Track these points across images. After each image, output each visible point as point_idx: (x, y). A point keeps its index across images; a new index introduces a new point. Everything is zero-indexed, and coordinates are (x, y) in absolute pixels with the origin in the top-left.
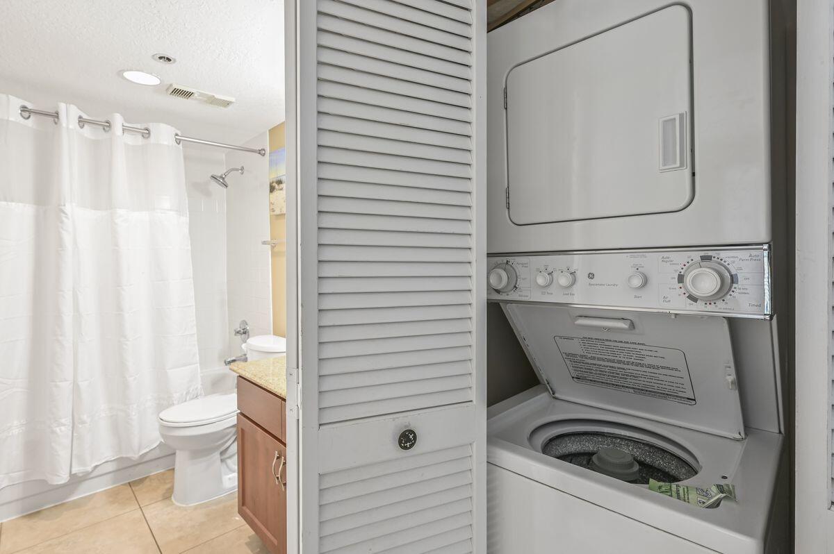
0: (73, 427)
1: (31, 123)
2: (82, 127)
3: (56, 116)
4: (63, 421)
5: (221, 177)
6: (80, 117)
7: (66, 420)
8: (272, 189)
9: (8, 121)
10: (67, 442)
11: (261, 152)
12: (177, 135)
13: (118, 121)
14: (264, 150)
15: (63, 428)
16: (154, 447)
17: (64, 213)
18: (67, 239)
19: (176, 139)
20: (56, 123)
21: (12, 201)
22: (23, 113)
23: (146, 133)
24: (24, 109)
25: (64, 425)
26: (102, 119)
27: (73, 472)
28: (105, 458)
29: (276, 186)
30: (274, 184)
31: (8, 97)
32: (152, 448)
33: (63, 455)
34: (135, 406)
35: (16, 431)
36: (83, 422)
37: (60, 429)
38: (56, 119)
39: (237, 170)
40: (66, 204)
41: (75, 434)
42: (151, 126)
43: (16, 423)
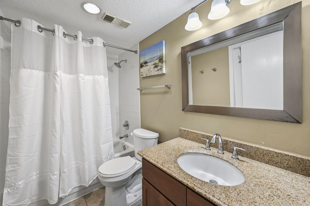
0: (60, 175)
1: (43, 34)
2: (65, 37)
3: (53, 31)
4: (55, 173)
5: (118, 63)
6: (64, 33)
7: (57, 173)
8: (142, 66)
9: (32, 31)
10: (57, 183)
11: (136, 52)
12: (104, 43)
13: (80, 35)
14: (137, 51)
15: (55, 176)
16: (95, 179)
17: (57, 75)
18: (58, 87)
19: (104, 45)
20: (53, 35)
21: (34, 69)
22: (39, 29)
23: (92, 41)
24: (39, 27)
25: (56, 175)
26: (74, 34)
27: (60, 197)
28: (74, 186)
29: (144, 65)
30: (143, 64)
31: (31, 20)
32: (94, 179)
33: (55, 189)
34: (87, 163)
35: (34, 177)
36: (65, 173)
37: (54, 177)
38: (54, 33)
39: (124, 61)
40: (58, 71)
41: (61, 178)
42: (94, 38)
43: (35, 173)
